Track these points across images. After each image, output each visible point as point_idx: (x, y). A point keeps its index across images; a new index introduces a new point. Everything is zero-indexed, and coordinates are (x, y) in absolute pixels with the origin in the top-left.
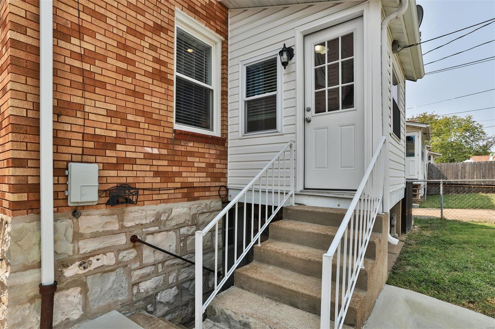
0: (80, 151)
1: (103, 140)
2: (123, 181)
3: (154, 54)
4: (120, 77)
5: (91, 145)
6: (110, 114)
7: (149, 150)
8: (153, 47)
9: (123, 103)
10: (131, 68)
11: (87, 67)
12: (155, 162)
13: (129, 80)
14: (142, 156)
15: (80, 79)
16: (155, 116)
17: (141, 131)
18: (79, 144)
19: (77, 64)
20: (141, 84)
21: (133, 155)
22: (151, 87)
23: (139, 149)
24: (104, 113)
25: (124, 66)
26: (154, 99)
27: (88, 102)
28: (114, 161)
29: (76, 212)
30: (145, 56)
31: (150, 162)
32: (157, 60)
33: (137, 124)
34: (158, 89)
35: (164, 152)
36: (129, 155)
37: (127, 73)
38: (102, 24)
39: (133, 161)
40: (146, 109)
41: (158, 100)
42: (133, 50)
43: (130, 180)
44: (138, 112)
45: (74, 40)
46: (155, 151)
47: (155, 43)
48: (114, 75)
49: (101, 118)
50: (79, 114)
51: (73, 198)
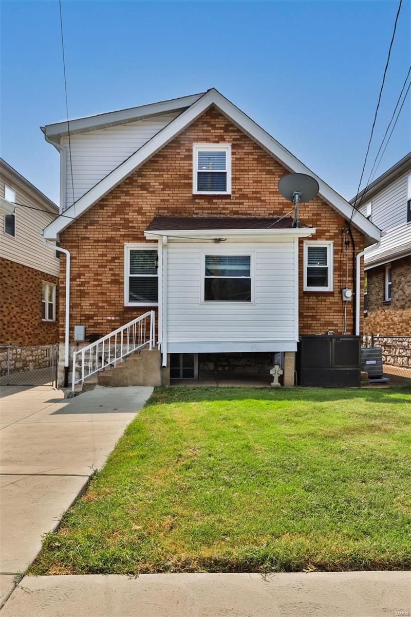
0: (79, 321)
1: (88, 316)
2: (97, 332)
3: (111, 272)
4: (95, 288)
5: (84, 318)
6: (91, 305)
7: (110, 318)
8: (111, 269)
9: (97, 299)
10: (100, 283)
11: (82, 288)
12: (112, 324)
13: (99, 288)
14: (106, 321)
15: (79, 294)
16: (112, 302)
17: (105, 310)
18: (79, 318)
19: (78, 288)
20: (105, 289)
21: (101, 321)
22: (110, 289)
23: (104, 318)
24: (89, 305)
25: (97, 283)
26: (112, 294)
27: (82, 302)
28: (93, 324)
29: (77, 344)
30: (107, 275)
31: (110, 324)
32: (113, 275)
33: (103, 307)
34: (114, 288)
35: (117, 318)
36: (99, 321)
37: (98, 286)
38: (88, 269)
39: (101, 324)
40: (108, 299)
41: (114, 294)
42: (101, 275)
43: (100, 332)
44: (103, 302)
45: (78, 280)
46: (113, 318)
47: (112, 267)
48: (92, 288)
49: (87, 307)
50: (79, 307)
51: (76, 338)
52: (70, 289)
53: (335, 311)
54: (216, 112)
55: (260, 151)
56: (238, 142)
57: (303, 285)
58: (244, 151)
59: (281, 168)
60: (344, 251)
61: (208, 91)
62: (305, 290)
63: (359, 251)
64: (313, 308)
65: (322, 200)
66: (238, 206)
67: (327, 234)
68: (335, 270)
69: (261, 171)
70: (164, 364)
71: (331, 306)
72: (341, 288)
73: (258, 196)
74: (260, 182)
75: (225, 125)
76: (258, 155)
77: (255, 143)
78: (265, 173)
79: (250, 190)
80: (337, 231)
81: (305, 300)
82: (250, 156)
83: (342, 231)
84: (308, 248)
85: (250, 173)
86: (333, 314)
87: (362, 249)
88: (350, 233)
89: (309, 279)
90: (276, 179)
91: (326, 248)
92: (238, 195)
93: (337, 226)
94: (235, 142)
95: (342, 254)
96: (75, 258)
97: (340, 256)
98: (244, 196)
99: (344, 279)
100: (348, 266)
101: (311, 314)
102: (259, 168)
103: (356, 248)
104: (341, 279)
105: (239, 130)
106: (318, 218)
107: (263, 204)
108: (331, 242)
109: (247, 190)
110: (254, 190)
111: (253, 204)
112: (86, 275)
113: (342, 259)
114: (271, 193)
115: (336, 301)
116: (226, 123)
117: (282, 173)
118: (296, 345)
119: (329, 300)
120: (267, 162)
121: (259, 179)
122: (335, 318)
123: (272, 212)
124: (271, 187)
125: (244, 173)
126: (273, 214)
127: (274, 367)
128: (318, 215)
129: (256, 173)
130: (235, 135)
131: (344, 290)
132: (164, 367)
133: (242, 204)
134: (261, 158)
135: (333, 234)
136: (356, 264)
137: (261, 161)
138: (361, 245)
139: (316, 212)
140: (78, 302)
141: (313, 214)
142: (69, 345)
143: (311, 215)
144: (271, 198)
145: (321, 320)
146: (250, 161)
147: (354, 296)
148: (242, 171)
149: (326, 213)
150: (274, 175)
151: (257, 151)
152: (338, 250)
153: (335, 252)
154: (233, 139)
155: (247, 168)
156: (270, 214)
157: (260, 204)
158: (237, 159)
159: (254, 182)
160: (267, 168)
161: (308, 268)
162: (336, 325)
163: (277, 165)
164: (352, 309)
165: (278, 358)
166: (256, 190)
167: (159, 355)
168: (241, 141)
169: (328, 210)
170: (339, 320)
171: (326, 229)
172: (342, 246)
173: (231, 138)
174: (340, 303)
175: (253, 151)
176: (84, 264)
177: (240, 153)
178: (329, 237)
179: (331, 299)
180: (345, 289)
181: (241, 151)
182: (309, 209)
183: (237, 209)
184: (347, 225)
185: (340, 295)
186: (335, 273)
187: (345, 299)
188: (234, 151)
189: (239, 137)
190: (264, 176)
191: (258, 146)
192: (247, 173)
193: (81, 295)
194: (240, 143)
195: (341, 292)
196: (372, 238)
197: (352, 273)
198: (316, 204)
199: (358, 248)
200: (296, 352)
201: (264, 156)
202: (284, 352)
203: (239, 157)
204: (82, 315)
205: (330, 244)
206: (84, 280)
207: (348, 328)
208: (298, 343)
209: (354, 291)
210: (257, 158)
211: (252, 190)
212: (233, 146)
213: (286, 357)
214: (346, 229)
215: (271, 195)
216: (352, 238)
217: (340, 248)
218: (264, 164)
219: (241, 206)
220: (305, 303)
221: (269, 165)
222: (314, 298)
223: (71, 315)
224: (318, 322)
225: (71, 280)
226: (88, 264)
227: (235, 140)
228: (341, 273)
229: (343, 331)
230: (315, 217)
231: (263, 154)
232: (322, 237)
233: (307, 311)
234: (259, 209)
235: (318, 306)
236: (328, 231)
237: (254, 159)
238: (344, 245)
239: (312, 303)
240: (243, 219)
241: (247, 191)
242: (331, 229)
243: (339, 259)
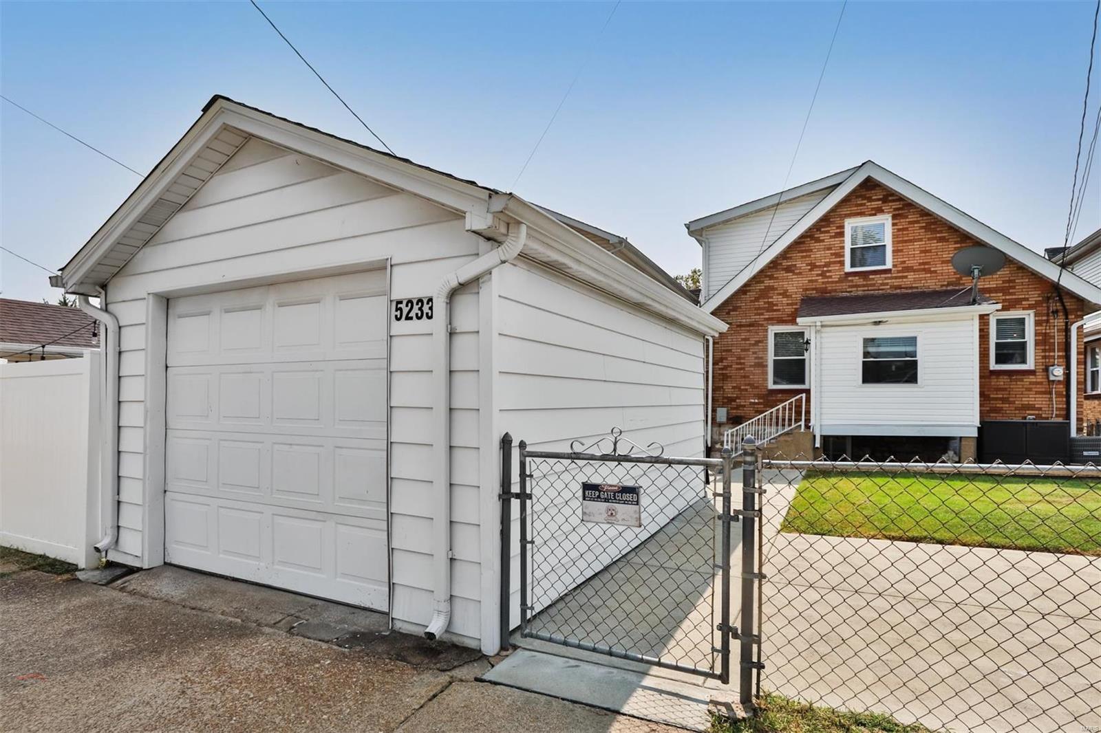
0: (721, 403)
1: (730, 398)
2: (739, 414)
3: (755, 356)
4: (738, 371)
5: (726, 401)
6: (733, 388)
7: (753, 401)
8: (754, 353)
9: (739, 382)
10: (743, 366)
11: (724, 372)
12: (756, 406)
13: (742, 371)
14: (749, 403)
16: (755, 385)
17: (748, 393)
18: (721, 401)
19: (720, 372)
20: (748, 372)
21: (744, 404)
22: (753, 372)
23: (747, 400)
24: (731, 387)
25: (739, 366)
26: (754, 377)
27: (724, 385)
28: (735, 406)
29: (720, 425)
30: (750, 358)
31: (753, 406)
32: (756, 358)
33: (746, 390)
34: (757, 371)
35: (761, 401)
36: (742, 403)
37: (741, 369)
38: (730, 353)
39: (744, 406)
40: (751, 382)
41: (757, 377)
42: (744, 358)
43: (742, 414)
44: (746, 385)
45: (720, 364)
46: (756, 401)
47: (755, 350)
48: (735, 372)
49: (730, 390)
50: (722, 390)
51: (718, 420)
52: (713, 373)
53: (1037, 393)
54: (872, 184)
55: (929, 218)
56: (900, 212)
57: (989, 363)
58: (907, 220)
59: (958, 233)
60: (1051, 321)
61: (863, 164)
62: (991, 368)
63: (1075, 320)
64: (1005, 389)
65: (1016, 264)
66: (901, 280)
67: (1023, 303)
68: (1037, 343)
69: (929, 239)
70: (818, 445)
71: (1031, 386)
72: (1046, 366)
73: (926, 267)
74: (929, 251)
75: (884, 195)
76: (926, 223)
77: (922, 210)
78: (935, 241)
79: (916, 261)
80: (1041, 299)
81: (993, 380)
82: (916, 225)
83: (1048, 298)
84: (997, 320)
85: (915, 243)
86: (1034, 396)
87: (1081, 317)
88: (1061, 300)
89: (997, 355)
90: (950, 246)
91: (1024, 318)
92: (901, 269)
93: (1039, 292)
94: (897, 212)
95: (1048, 325)
96: (718, 343)
97: (1044, 328)
98: (909, 269)
99: (1052, 354)
100: (1058, 338)
101: (1001, 396)
102: (927, 236)
103: (1070, 317)
104: (1047, 354)
105: (901, 198)
106: (1011, 284)
107: (933, 275)
108: (1032, 312)
109: (912, 262)
110: (921, 261)
111: (921, 276)
112: (729, 359)
113: (1048, 331)
114: (943, 262)
115: (1038, 380)
116: (885, 193)
117: (959, 239)
118: (976, 430)
119: (1028, 380)
120: (938, 229)
121: (927, 248)
122: (1039, 401)
123: (946, 283)
124: (944, 256)
125: (908, 244)
126: (947, 286)
127: (947, 452)
128: (1009, 281)
129: (924, 243)
130: (897, 205)
131: (1051, 368)
132: (817, 448)
133: (906, 277)
134: (930, 225)
135: (1034, 302)
136: (1070, 336)
137: (931, 228)
138: (1079, 313)
139: (1007, 279)
140: (721, 385)
141: (1003, 281)
142: (712, 427)
143: (1001, 282)
144: (944, 268)
145: (1017, 402)
146: (916, 231)
147: (1067, 376)
148: (906, 241)
149: (1022, 279)
150: (948, 242)
151: (925, 218)
152: (1042, 320)
153: (1037, 323)
154: (894, 209)
155: (912, 238)
156: (942, 286)
157: (929, 275)
158: (899, 230)
159: (922, 252)
160: (938, 235)
161: (996, 343)
162: (1040, 409)
163: (953, 230)
164: (1064, 389)
165: (955, 444)
166: (925, 261)
167: (812, 437)
168: (904, 210)
169: (1026, 274)
170: (1044, 403)
171: (1023, 296)
172: (1048, 315)
173: (891, 208)
174: (1044, 383)
175: (919, 219)
176: (726, 348)
177: (903, 223)
178: (1027, 306)
179: (1032, 378)
180: (1053, 366)
181: (904, 220)
182: (998, 276)
183: (900, 284)
184: (1056, 291)
185: (1045, 373)
186: (1037, 348)
187: (1052, 378)
188: (895, 221)
189: (901, 206)
190: (934, 244)
191: (925, 213)
192: (912, 244)
193: (723, 378)
194: (903, 212)
195: (1046, 370)
196: (1096, 304)
197: (1064, 347)
198: (1008, 269)
199: (1073, 317)
200: (977, 438)
201: (934, 223)
202: (961, 438)
203: (901, 227)
204: (724, 398)
205: (1029, 315)
206: (726, 364)
207: (1058, 413)
208: (978, 428)
209: (1068, 367)
210: (926, 226)
211: (919, 261)
212: (894, 217)
213: (963, 443)
214: (1054, 295)
215: (943, 265)
216: (1063, 305)
217: (1045, 318)
218: (936, 232)
219: (904, 280)
220: (993, 383)
221: (941, 232)
222: (1007, 377)
223: (713, 398)
224: (1011, 405)
225: (713, 364)
226: (730, 348)
227: (895, 209)
228: (1047, 347)
229: (1050, 416)
230: (1007, 285)
231: (932, 221)
232: (1017, 306)
233: (995, 393)
234: (929, 281)
235: (1012, 386)
236: (1027, 299)
237: (921, 228)
238: (1051, 314)
239: (1002, 383)
240: (907, 294)
241: (910, 263)
242: (1031, 296)
243: (1044, 331)
